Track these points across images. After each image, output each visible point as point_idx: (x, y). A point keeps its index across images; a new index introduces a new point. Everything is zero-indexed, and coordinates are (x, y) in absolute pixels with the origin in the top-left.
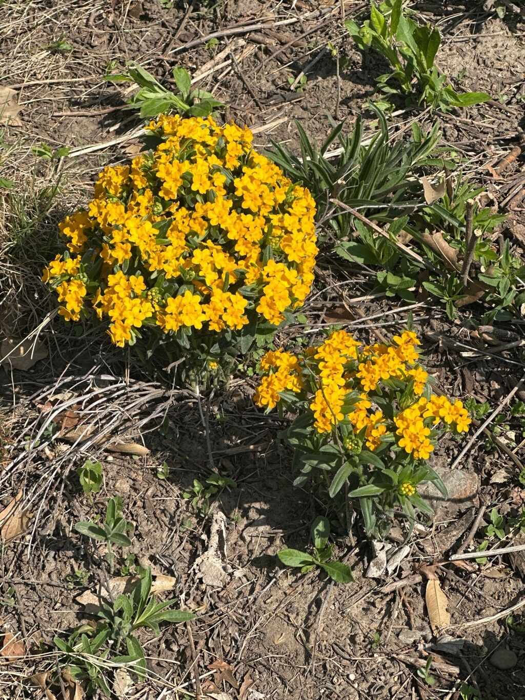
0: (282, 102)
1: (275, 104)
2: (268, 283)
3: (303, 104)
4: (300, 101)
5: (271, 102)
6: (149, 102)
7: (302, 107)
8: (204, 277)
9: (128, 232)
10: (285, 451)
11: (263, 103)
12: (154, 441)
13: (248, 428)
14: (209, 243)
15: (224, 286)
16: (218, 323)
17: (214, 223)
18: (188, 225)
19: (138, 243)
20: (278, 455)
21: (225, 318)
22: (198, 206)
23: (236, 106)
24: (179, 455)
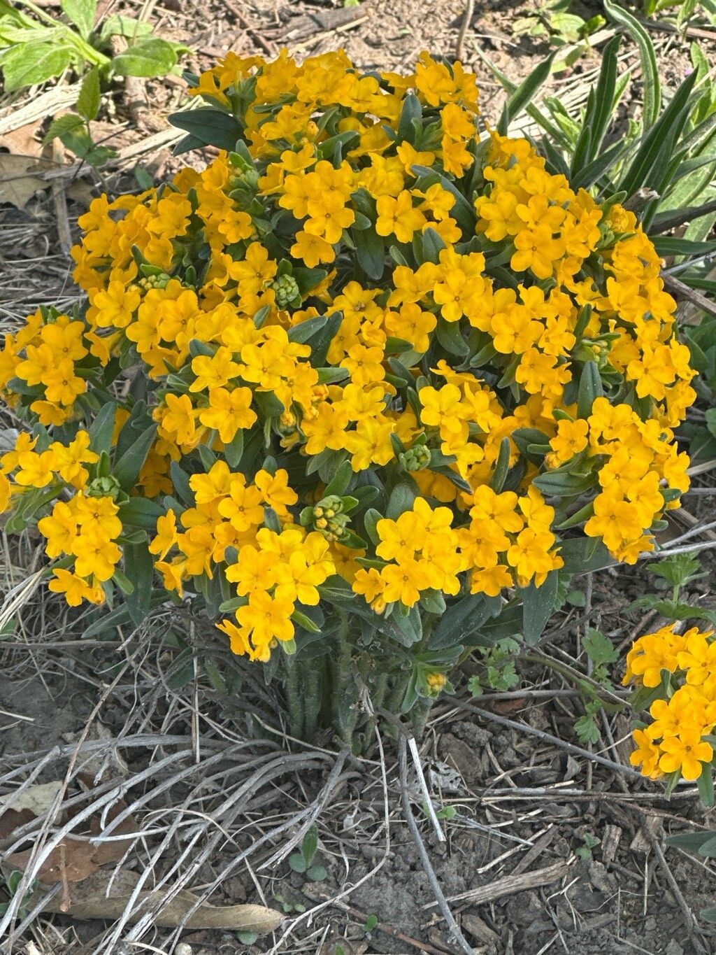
0: (315, 33)
1: (299, 39)
2: (606, 458)
3: (366, 32)
4: (356, 28)
5: (292, 35)
6: (20, 53)
7: (367, 40)
8: (454, 457)
9: (237, 359)
10: (611, 876)
11: (268, 39)
12: (278, 890)
13: (503, 829)
14: (442, 368)
15: (496, 476)
16: (492, 574)
17: (451, 314)
18: (382, 327)
19: (267, 383)
20: (596, 889)
21: (513, 559)
22: (402, 274)
23: (211, 51)
24: (353, 918)
